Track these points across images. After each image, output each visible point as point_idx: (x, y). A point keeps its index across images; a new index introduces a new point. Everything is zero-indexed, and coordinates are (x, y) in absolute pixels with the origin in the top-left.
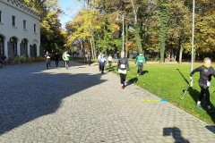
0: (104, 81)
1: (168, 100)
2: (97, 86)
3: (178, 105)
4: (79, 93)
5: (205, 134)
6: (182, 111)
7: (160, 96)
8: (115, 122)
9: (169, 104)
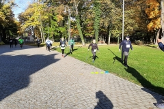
0: (58, 60)
1: (110, 72)
2: (54, 64)
3: (118, 75)
4: (42, 70)
5: (143, 94)
6: (122, 79)
7: (104, 69)
8: (79, 91)
9: (111, 75)
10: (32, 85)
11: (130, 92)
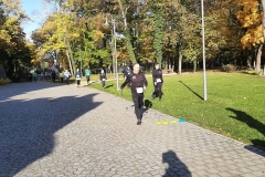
0: (98, 104)
2: (93, 111)
3: (201, 125)
4: (74, 123)
6: (208, 131)
7: (176, 116)
8: (138, 156)
9: (190, 125)
10: (58, 149)
11: (225, 154)
